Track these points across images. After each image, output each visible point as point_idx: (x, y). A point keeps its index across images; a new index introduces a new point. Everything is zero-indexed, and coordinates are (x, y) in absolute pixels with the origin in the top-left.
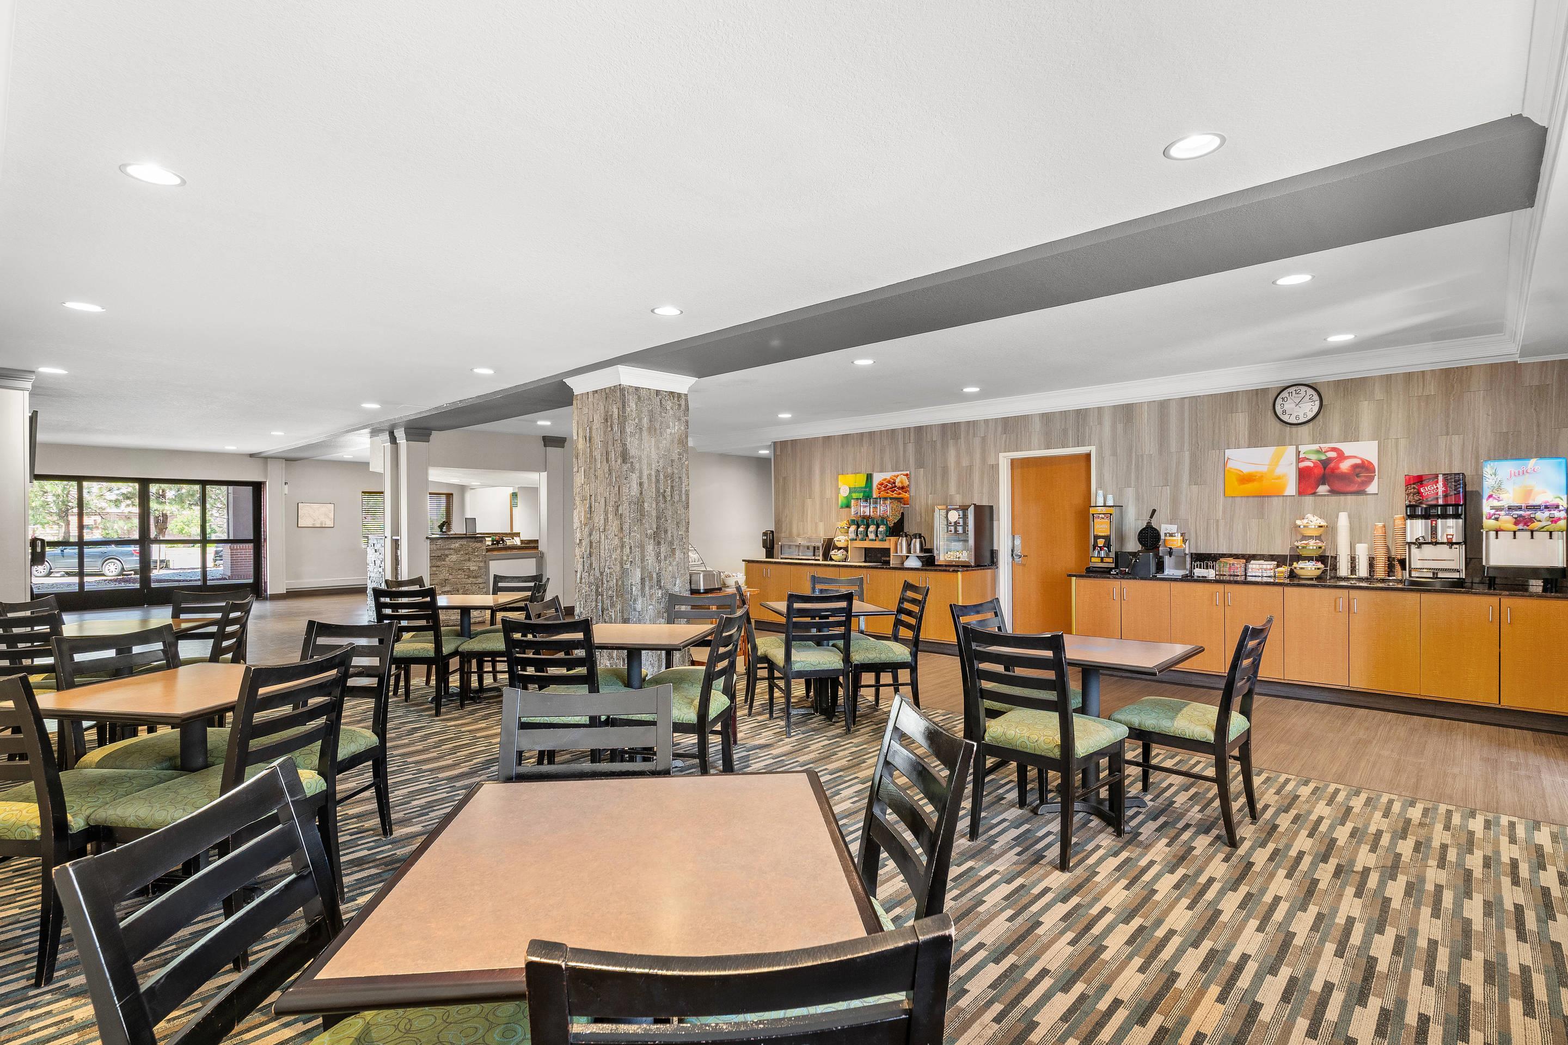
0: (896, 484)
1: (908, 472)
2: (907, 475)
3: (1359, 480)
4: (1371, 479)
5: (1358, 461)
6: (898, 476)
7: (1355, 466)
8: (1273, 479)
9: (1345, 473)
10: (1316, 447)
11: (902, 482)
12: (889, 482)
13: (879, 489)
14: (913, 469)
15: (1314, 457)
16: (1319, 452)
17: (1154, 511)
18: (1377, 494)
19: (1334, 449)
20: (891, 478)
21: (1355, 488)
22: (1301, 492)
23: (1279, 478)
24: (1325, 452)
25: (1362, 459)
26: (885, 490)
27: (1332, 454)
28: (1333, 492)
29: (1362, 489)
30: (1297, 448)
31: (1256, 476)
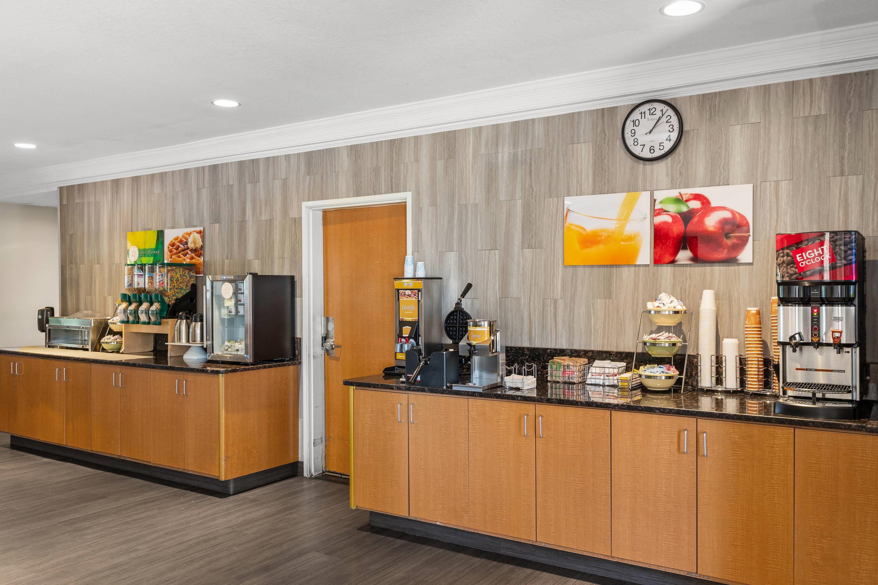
0: (189, 245)
1: (202, 229)
2: (200, 232)
3: (729, 242)
4: (744, 241)
5: (728, 215)
6: (190, 234)
7: (724, 222)
8: (623, 240)
9: (711, 232)
10: (674, 193)
11: (194, 242)
12: (181, 242)
13: (171, 251)
14: (207, 225)
15: (673, 208)
16: (679, 200)
17: (469, 286)
18: (751, 264)
19: (697, 197)
20: (183, 236)
21: (723, 254)
22: (657, 261)
23: (630, 238)
24: (687, 201)
25: (733, 212)
26: (176, 254)
27: (695, 204)
28: (696, 259)
29: (733, 255)
30: (652, 195)
31: (601, 236)
